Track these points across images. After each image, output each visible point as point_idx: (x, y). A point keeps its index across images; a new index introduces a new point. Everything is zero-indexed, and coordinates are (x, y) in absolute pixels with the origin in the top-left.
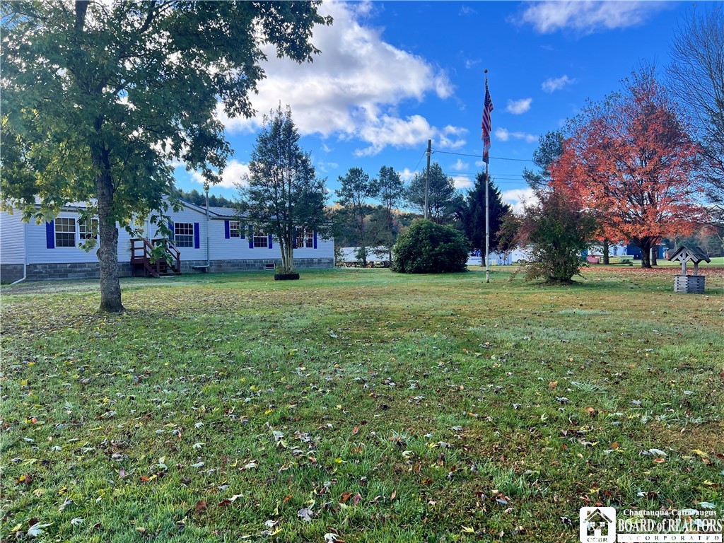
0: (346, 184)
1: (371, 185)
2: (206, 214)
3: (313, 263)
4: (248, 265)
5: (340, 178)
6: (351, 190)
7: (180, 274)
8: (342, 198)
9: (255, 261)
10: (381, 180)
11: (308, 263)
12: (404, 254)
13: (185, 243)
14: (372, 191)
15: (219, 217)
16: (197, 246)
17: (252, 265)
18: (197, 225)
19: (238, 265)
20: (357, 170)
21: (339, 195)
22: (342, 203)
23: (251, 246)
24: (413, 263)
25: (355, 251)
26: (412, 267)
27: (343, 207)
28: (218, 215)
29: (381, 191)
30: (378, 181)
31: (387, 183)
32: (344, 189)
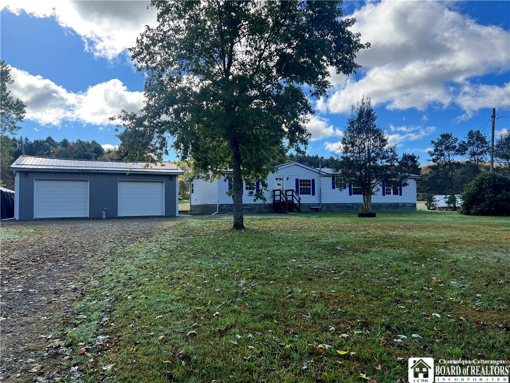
0: (437, 146)
1: (460, 145)
2: (319, 173)
3: (399, 207)
4: (348, 207)
5: (432, 142)
6: (442, 150)
7: (301, 212)
8: (434, 157)
9: (353, 204)
10: (469, 142)
11: (395, 207)
12: (469, 200)
13: (306, 192)
14: (462, 150)
15: (328, 175)
16: (313, 194)
17: (351, 207)
18: (313, 180)
19: (341, 207)
20: (447, 135)
21: (432, 155)
22: (434, 161)
23: (350, 194)
24: (477, 207)
25: (445, 198)
26: (476, 210)
27: (436, 164)
28: (327, 174)
29: (469, 150)
30: (466, 142)
31: (474, 143)
32: (436, 150)
